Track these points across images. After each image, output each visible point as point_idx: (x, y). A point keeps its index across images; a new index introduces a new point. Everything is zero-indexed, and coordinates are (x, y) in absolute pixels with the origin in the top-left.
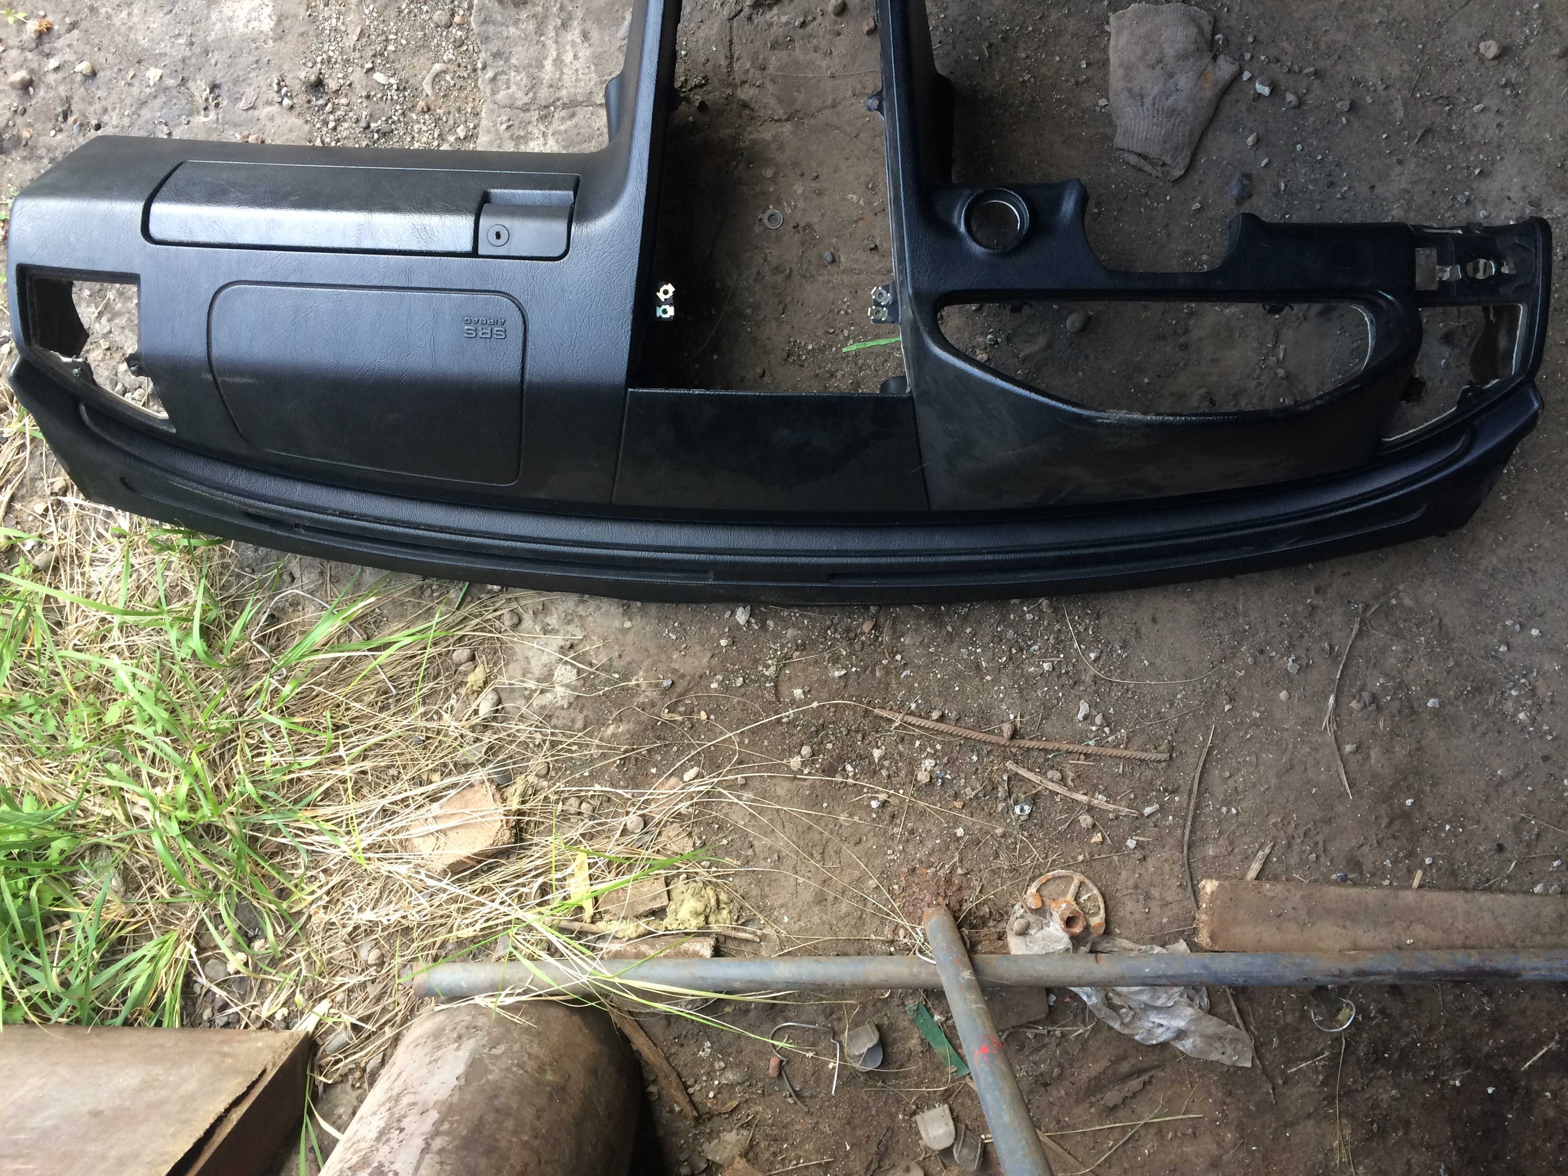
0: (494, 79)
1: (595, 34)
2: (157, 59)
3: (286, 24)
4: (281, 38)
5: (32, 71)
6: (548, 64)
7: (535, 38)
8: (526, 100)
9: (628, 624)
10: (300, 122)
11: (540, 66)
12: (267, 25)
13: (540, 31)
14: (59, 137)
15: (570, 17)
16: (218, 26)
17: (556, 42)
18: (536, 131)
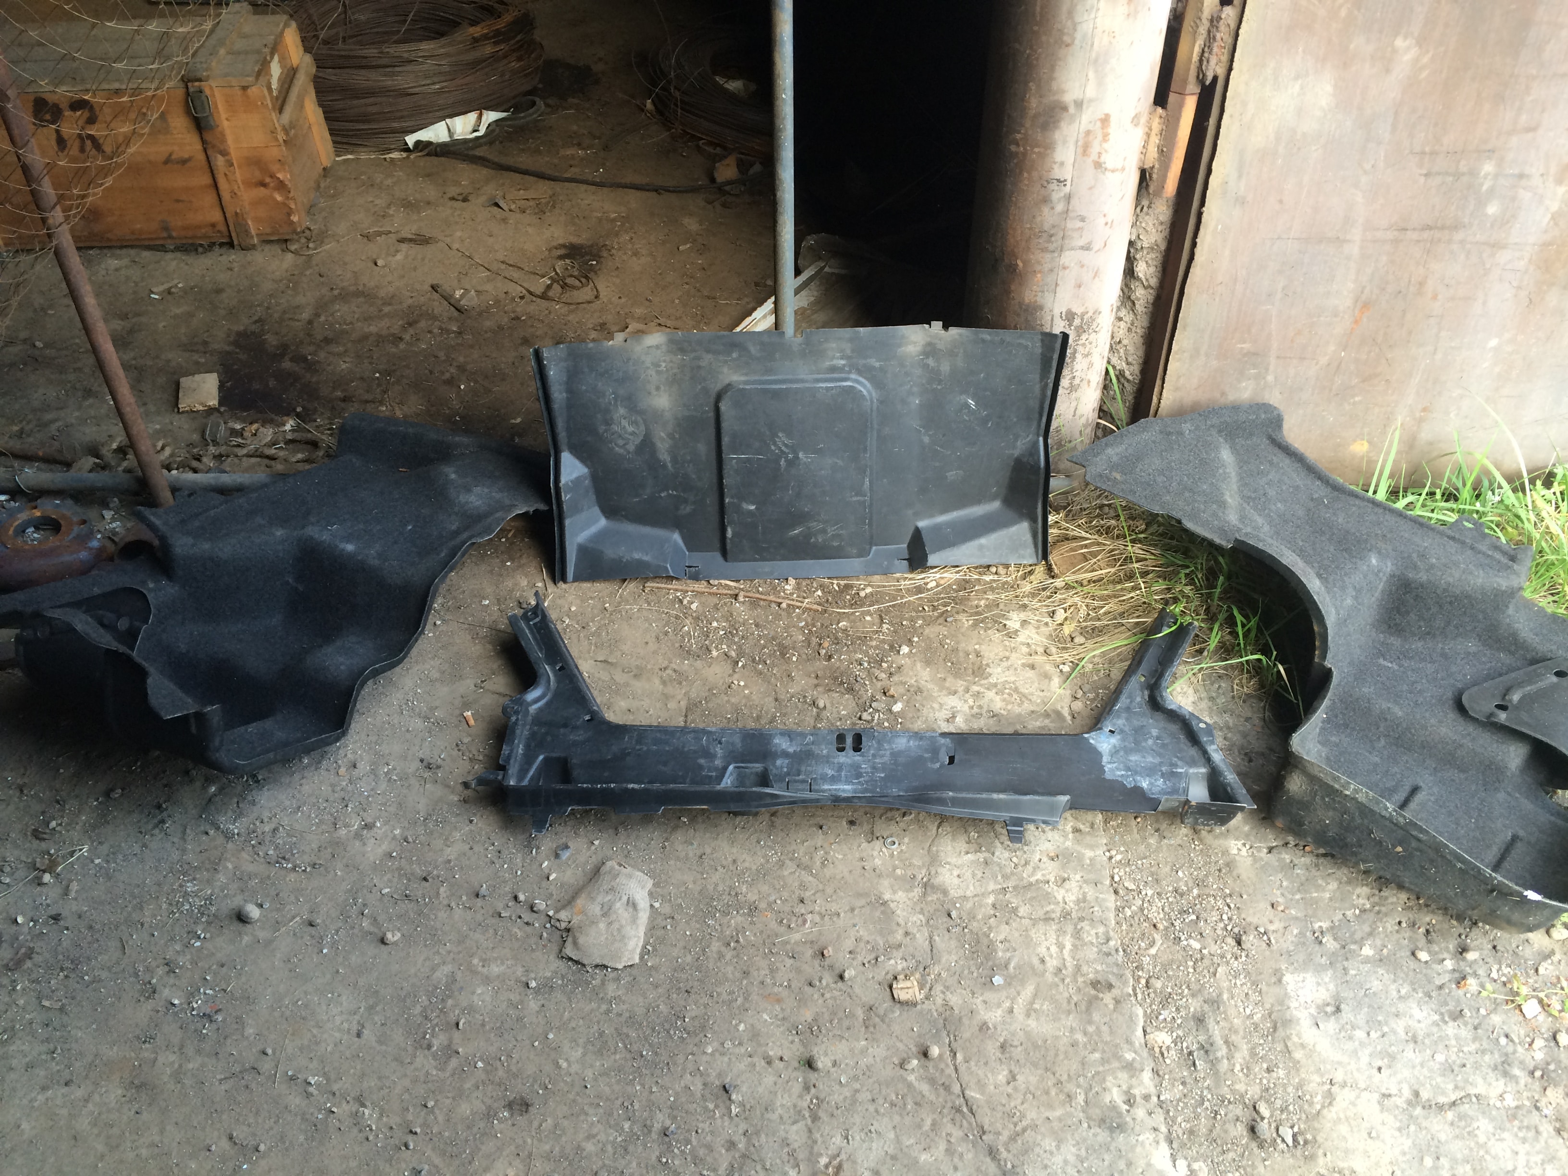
0: (1108, 940)
1: (1036, 961)
2: (1367, 960)
3: (1273, 979)
4: (1276, 970)
5: (1464, 959)
6: (1068, 946)
7: (1081, 962)
8: (1083, 924)
9: (977, 647)
10: (1249, 919)
11: (1075, 946)
12: (1288, 978)
13: (1078, 968)
14: (1428, 919)
15: (1056, 974)
16: (1327, 980)
17: (1064, 959)
18: (1072, 905)
